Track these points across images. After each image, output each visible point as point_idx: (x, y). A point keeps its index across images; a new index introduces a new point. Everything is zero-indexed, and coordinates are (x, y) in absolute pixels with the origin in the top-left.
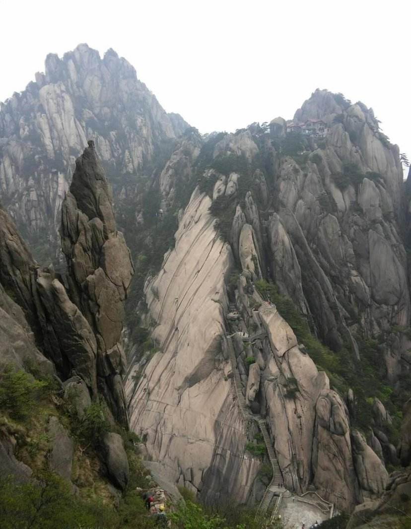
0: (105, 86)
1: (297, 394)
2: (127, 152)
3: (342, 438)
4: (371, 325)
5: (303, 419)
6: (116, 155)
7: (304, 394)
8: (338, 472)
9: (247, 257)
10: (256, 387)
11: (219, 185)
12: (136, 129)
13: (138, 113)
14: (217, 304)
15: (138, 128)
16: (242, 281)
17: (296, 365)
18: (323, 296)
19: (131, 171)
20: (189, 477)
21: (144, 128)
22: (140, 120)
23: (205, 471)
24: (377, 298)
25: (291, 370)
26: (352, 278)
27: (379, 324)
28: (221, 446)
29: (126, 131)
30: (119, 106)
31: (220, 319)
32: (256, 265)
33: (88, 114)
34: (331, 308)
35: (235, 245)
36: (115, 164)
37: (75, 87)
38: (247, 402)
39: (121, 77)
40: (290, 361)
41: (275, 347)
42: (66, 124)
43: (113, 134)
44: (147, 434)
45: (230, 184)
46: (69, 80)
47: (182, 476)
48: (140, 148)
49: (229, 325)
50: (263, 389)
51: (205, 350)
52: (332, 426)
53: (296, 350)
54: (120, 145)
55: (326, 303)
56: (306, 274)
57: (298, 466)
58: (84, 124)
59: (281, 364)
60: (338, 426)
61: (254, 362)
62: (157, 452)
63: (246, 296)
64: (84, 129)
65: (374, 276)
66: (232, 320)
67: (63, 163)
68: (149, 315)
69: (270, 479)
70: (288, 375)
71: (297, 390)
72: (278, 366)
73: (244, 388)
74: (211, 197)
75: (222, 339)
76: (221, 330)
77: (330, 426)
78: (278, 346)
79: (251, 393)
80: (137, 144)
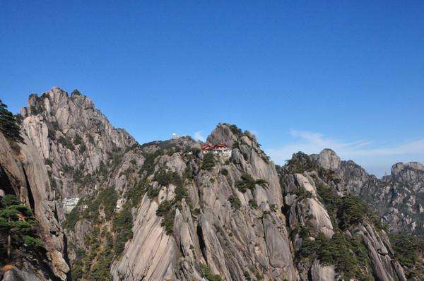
0: (72, 115)
2: (88, 160)
6: (80, 162)
9: (187, 246)
11: (162, 193)
12: (94, 142)
18: (239, 268)
19: (91, 173)
21: (100, 142)
22: (97, 137)
26: (256, 252)
29: (87, 144)
30: (82, 127)
32: (193, 251)
33: (58, 134)
35: (178, 237)
36: (79, 168)
37: (49, 116)
43: (77, 147)
45: (170, 193)
46: (45, 112)
48: (98, 156)
58: (56, 141)
64: (56, 145)
74: (157, 202)
80: (95, 154)
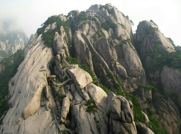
1: (95, 109)
2: (13, 48)
6: (8, 49)
7: (100, 108)
13: (18, 33)
15: (18, 38)
21: (20, 38)
22: (19, 35)
25: (90, 96)
26: (117, 66)
27: (133, 87)
31: (44, 77)
32: (66, 50)
34: (109, 75)
35: (55, 48)
36: (7, 52)
40: (89, 91)
48: (19, 46)
52: (124, 117)
54: (10, 45)
55: (105, 73)
59: (83, 93)
60: (127, 116)
61: (66, 96)
65: (127, 64)
71: (95, 106)
72: (81, 96)
73: (59, 113)
76: (45, 82)
79: (64, 112)
80: (17, 44)
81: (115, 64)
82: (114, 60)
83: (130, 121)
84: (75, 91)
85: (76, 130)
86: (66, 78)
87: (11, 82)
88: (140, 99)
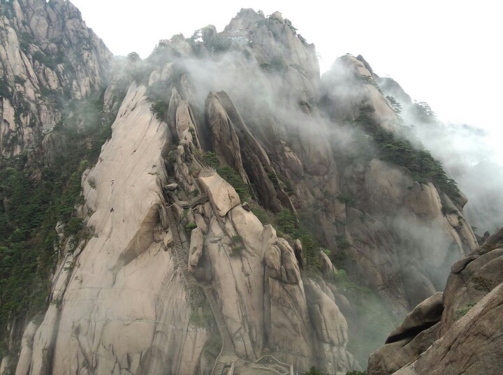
0: (52, 25)
1: (244, 252)
2: (74, 83)
3: (296, 287)
4: (306, 193)
5: (251, 277)
6: (64, 85)
7: (251, 251)
8: (294, 326)
9: (184, 130)
10: (199, 251)
11: (154, 74)
12: (83, 62)
13: (84, 49)
14: (155, 176)
15: (85, 61)
16: (180, 150)
17: (240, 223)
18: (262, 168)
19: (79, 98)
20: (125, 364)
21: (90, 61)
22: (87, 55)
23: (143, 354)
24: (309, 170)
25: (235, 230)
26: (286, 153)
27: (313, 194)
28: (162, 322)
29: (72, 64)
30: (66, 42)
31: (158, 189)
32: (193, 135)
33: (34, 48)
34: (270, 177)
35: (172, 123)
37: (21, 25)
38: (190, 268)
39: (67, 17)
40: (234, 220)
41: (216, 207)
42: (10, 56)
43: (60, 67)
44: (80, 326)
45: (165, 71)
46: (14, 18)
47: (117, 365)
48: (87, 79)
49: (167, 195)
50: (206, 253)
51: (141, 223)
52: (284, 275)
53: (240, 208)
54: (67, 76)
55: (264, 174)
56: (244, 150)
57: (250, 328)
58: (31, 57)
59: (225, 224)
60: (290, 274)
61: (196, 227)
62: (91, 343)
63: (185, 165)
64: (31, 61)
65: (305, 151)
66: (171, 190)
67: (8, 90)
68: (85, 206)
69: (219, 349)
70: (232, 233)
71: (243, 247)
72: (221, 227)
73: (186, 255)
74: (147, 85)
75: (160, 208)
76: (159, 199)
77: (282, 275)
78: (220, 206)
79: (193, 258)
80: (84, 75)
81: (283, 150)
82: (281, 143)
83: (294, 281)
84: (212, 216)
85: (214, 286)
86: (196, 193)
87: (87, 180)
88: (324, 216)
